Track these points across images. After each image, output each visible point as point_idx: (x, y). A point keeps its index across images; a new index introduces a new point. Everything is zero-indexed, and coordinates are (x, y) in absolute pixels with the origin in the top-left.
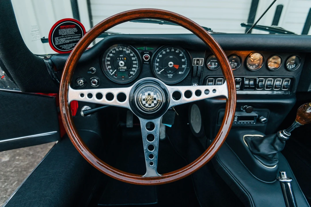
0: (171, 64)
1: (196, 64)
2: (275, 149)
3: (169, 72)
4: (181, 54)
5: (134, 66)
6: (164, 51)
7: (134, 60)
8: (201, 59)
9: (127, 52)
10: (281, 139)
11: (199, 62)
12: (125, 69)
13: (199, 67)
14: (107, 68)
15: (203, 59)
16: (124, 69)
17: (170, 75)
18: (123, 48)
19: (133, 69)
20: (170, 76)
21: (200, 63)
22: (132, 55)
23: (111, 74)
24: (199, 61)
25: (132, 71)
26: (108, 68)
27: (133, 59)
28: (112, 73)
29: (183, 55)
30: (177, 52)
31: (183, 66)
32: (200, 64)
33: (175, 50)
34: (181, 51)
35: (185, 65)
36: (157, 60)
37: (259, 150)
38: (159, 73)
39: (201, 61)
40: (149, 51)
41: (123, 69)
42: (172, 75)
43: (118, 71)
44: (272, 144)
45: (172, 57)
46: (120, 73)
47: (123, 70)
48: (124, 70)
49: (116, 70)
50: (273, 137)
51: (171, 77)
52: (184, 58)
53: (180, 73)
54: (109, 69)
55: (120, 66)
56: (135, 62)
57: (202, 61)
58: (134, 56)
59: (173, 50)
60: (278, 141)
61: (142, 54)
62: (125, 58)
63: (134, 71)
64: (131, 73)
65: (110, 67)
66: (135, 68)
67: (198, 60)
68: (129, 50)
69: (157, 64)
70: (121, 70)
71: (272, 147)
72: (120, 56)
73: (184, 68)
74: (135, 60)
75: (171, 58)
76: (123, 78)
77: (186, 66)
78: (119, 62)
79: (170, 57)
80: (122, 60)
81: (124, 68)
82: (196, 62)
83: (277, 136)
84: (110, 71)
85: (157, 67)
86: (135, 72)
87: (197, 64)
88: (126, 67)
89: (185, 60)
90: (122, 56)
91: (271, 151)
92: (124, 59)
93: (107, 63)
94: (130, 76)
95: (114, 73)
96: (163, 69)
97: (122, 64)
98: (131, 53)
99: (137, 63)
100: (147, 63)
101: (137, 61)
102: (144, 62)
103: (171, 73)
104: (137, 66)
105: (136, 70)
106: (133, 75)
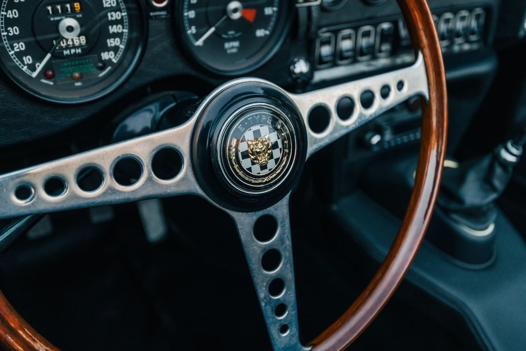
0: (235, 10)
2: (494, 189)
3: (226, 34)
5: (113, 29)
7: (112, 9)
10: (504, 164)
12: (80, 46)
13: (313, 9)
14: (12, 52)
16: (78, 47)
17: (231, 44)
19: (111, 42)
20: (232, 47)
23: (28, 72)
25: (108, 49)
26: (16, 53)
27: (107, 3)
28: (32, 68)
31: (268, 11)
35: (273, 6)
37: (460, 201)
38: (200, 43)
41: (74, 47)
42: (236, 44)
43: (58, 56)
44: (487, 181)
46: (68, 66)
47: (73, 51)
48: (79, 51)
49: (49, 56)
50: (486, 162)
51: (234, 50)
53: (260, 33)
54: (20, 55)
55: (63, 38)
56: (116, 16)
60: (499, 171)
62: (77, 5)
63: (116, 49)
64: (105, 56)
65: (20, 46)
66: (119, 35)
69: (192, 14)
70: (66, 52)
73: (270, 16)
74: (117, 9)
76: (78, 80)
77: (275, 9)
78: (59, 21)
80: (65, 13)
81: (77, 44)
83: (497, 158)
84: (23, 62)
85: (192, 22)
86: (120, 53)
88: (83, 40)
91: (486, 197)
92: (73, 8)
93: (8, 32)
94: (102, 69)
95: (40, 67)
96: (212, 30)
97: (70, 29)
99: (122, 17)
100: (162, 15)
101: (121, 12)
102: (152, 14)
103: (234, 39)
104: (123, 28)
105: (121, 44)
106: (113, 62)
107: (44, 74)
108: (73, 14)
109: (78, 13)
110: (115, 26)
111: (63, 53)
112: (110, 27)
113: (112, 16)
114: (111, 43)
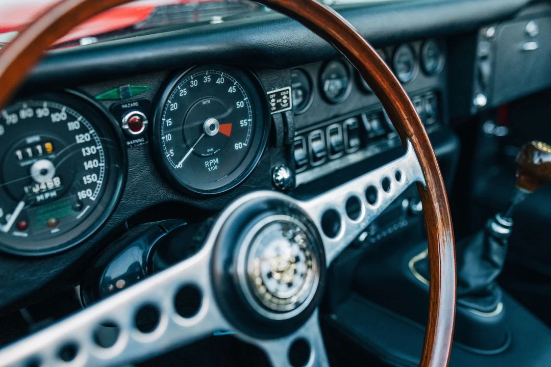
0: (212, 127)
1: (274, 108)
2: (494, 265)
3: (206, 153)
4: (232, 85)
5: (89, 165)
6: (182, 88)
7: (86, 144)
8: (285, 91)
9: (56, 118)
10: (499, 238)
11: (280, 100)
12: (55, 189)
13: (287, 114)
15: (288, 90)
16: (52, 190)
17: (211, 161)
18: (35, 109)
19: (87, 179)
20: (212, 164)
21: (283, 103)
22: (73, 126)
24: (281, 97)
25: (85, 187)
27: (80, 139)
28: (3, 221)
29: (237, 88)
30: (219, 82)
31: (243, 123)
32: (284, 106)
33: (214, 78)
34: (231, 78)
35: (247, 118)
36: (165, 122)
38: (180, 165)
39: (285, 97)
40: (139, 97)
41: (48, 191)
42: (216, 161)
43: (32, 204)
44: (485, 257)
45: (209, 102)
47: (47, 195)
48: (54, 194)
49: (21, 205)
50: (479, 240)
51: (216, 167)
52: (241, 98)
53: (238, 146)
56: (91, 150)
57: (288, 95)
58: (83, 130)
59: (207, 79)
60: (495, 246)
61: (119, 112)
62: (48, 146)
63: (93, 186)
64: (82, 195)
66: (96, 171)
67: (278, 96)
68: (60, 111)
69: (169, 137)
70: (40, 198)
71: (489, 265)
72: (30, 140)
73: (246, 128)
74: (92, 143)
75: (207, 104)
76: (54, 226)
77: (250, 120)
78: (30, 166)
79: (204, 103)
80: (36, 156)
81: (50, 187)
82: (276, 102)
83: (490, 233)
85: (169, 145)
86: (98, 189)
87: (278, 106)
88: (57, 181)
89: (245, 102)
90: (37, 138)
91: (488, 276)
92: (44, 149)
94: (80, 209)
95: (12, 219)
96: (192, 149)
97: (44, 172)
98: (71, 118)
99: (97, 150)
100: (140, 143)
101: (96, 146)
102: (128, 143)
103: (213, 156)
104: (99, 162)
105: (98, 179)
106: (91, 200)
107: (17, 226)
108: (45, 155)
109: (51, 154)
110: (90, 162)
111: (36, 199)
112: (85, 163)
113: (86, 151)
114: (87, 181)
